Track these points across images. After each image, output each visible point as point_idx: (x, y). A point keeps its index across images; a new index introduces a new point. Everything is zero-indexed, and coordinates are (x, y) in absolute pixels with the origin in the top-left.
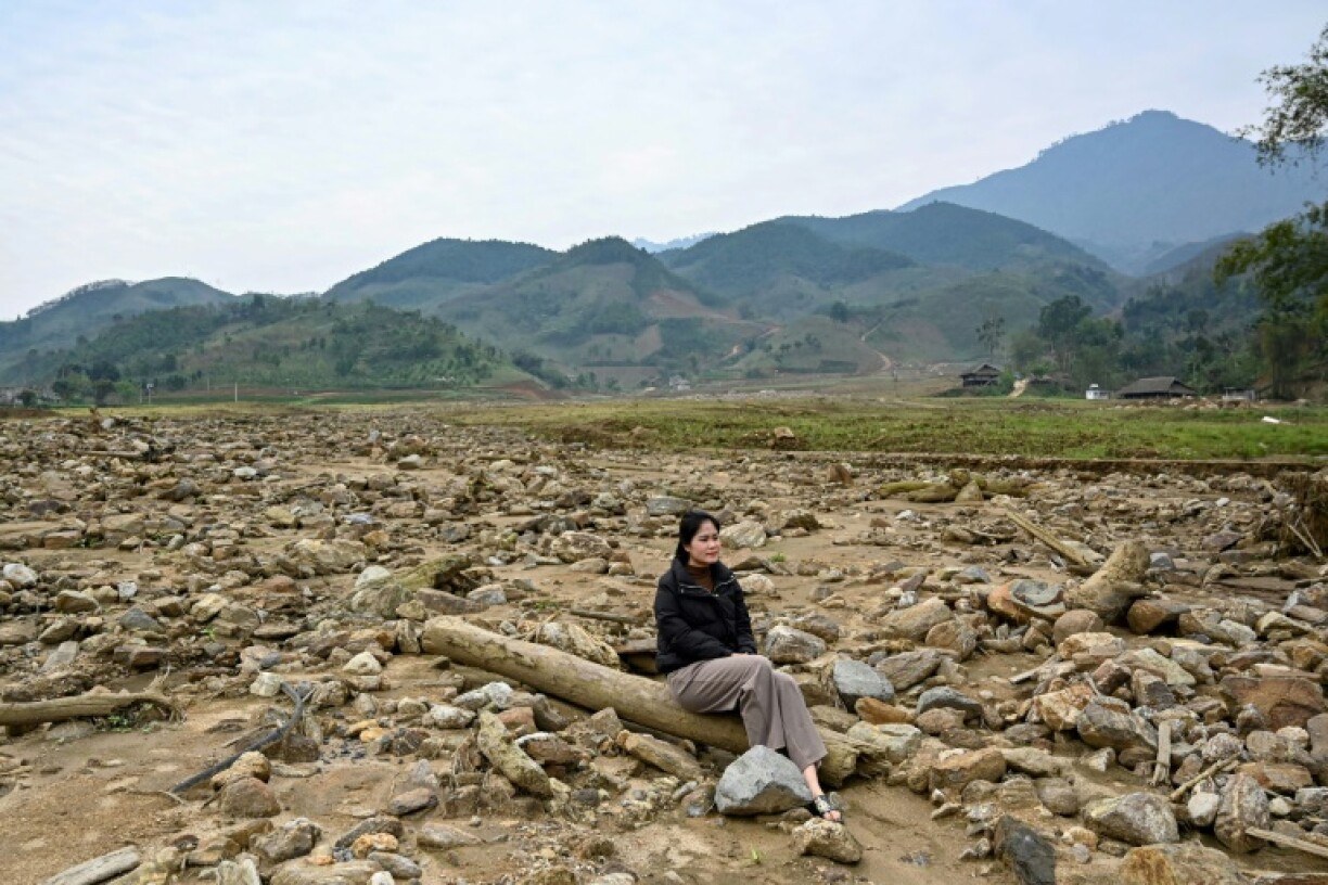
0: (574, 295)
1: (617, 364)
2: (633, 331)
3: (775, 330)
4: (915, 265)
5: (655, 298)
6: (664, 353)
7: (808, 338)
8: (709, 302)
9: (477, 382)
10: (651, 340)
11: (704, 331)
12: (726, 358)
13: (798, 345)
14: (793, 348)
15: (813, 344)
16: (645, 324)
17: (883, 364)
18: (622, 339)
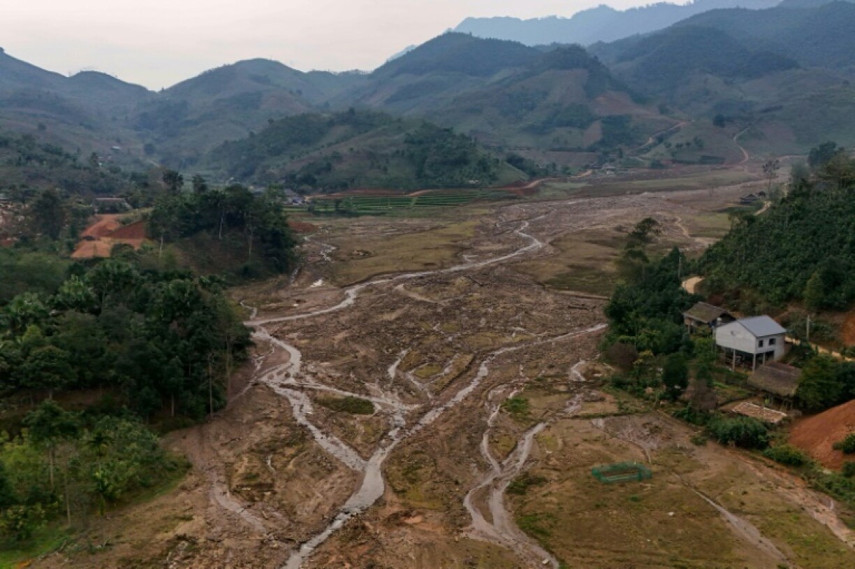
0: (546, 94)
1: (571, 150)
2: (583, 126)
3: (682, 124)
4: (798, 67)
5: (600, 99)
6: (602, 143)
7: (695, 139)
8: (640, 100)
9: (490, 184)
10: (595, 132)
11: (632, 125)
12: (642, 147)
13: (688, 144)
14: (685, 146)
15: (699, 144)
16: (592, 119)
17: (744, 157)
18: (575, 131)
